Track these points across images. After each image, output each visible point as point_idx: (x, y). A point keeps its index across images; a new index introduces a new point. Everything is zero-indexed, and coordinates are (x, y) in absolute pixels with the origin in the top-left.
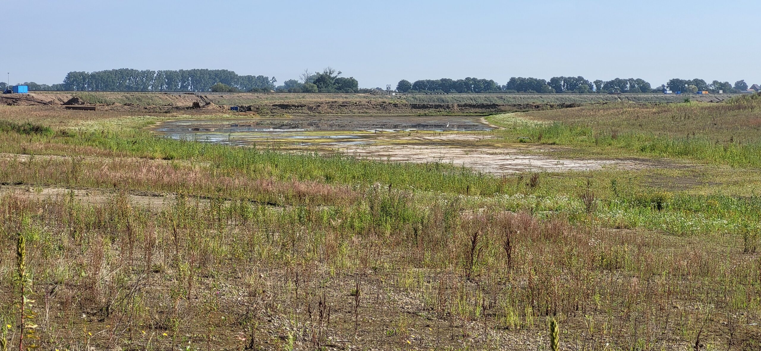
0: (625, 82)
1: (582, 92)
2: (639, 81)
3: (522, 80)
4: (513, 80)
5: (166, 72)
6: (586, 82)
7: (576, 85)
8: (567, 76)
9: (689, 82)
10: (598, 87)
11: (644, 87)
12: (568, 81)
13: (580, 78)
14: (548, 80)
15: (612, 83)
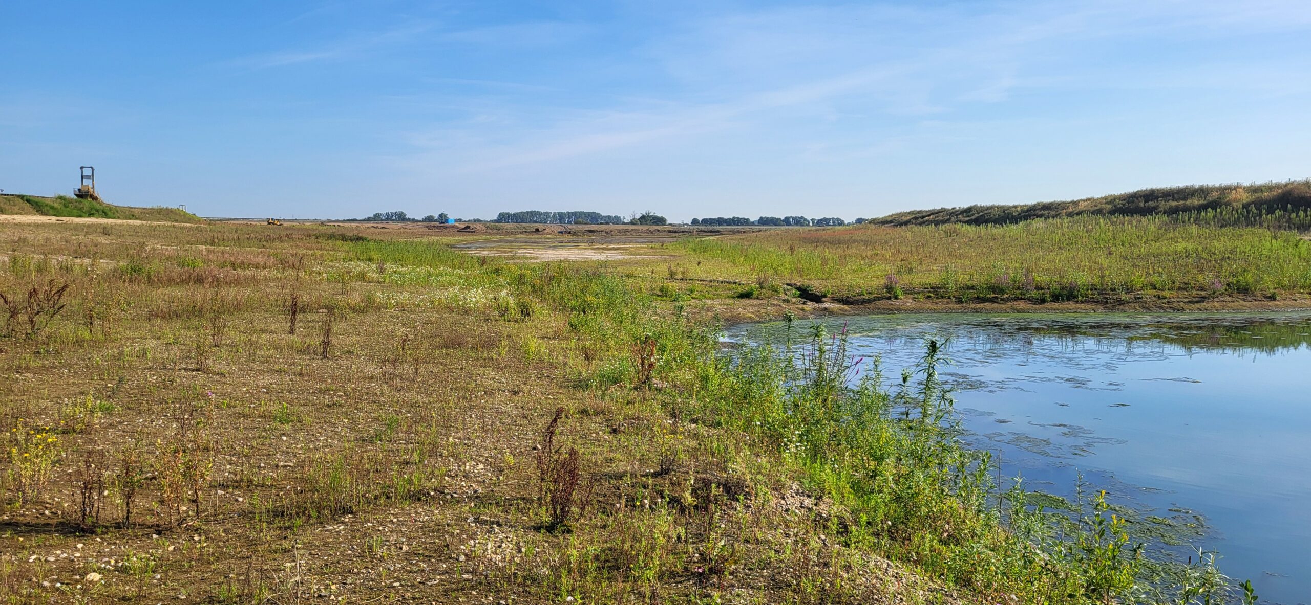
0: (829, 219)
1: (802, 225)
2: (838, 219)
4: (761, 218)
5: (559, 213)
6: (806, 220)
8: (794, 216)
11: (841, 223)
12: (794, 218)
13: (802, 217)
14: (783, 218)
15: (821, 220)
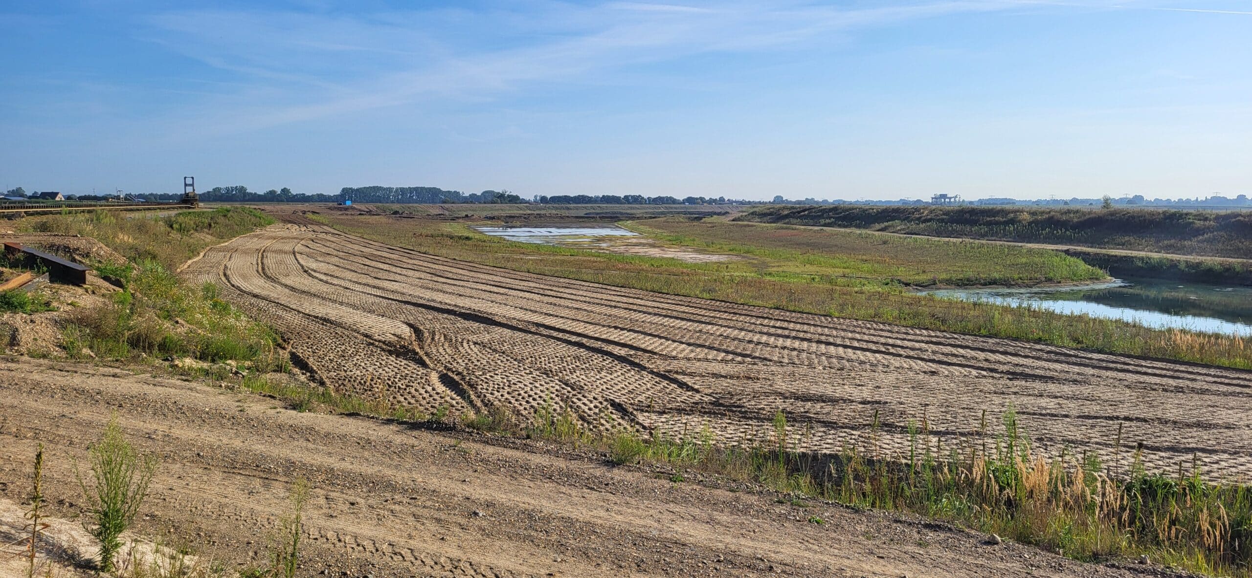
3: (608, 197)
7: (637, 199)
9: (697, 199)
10: (649, 201)
